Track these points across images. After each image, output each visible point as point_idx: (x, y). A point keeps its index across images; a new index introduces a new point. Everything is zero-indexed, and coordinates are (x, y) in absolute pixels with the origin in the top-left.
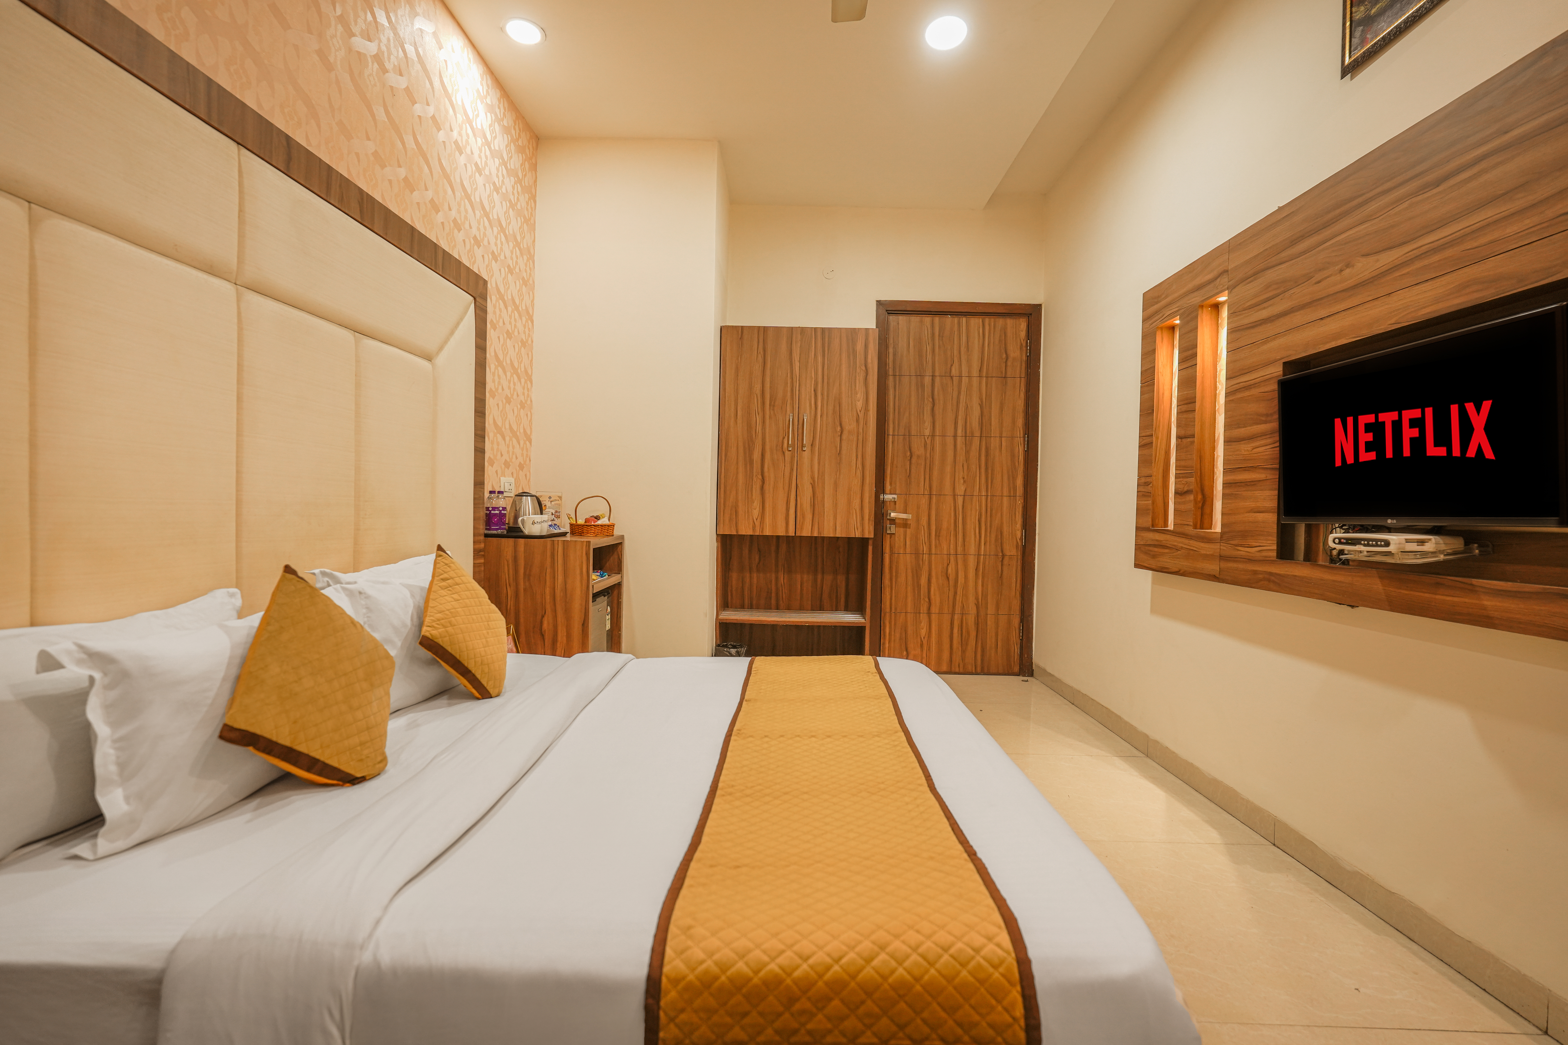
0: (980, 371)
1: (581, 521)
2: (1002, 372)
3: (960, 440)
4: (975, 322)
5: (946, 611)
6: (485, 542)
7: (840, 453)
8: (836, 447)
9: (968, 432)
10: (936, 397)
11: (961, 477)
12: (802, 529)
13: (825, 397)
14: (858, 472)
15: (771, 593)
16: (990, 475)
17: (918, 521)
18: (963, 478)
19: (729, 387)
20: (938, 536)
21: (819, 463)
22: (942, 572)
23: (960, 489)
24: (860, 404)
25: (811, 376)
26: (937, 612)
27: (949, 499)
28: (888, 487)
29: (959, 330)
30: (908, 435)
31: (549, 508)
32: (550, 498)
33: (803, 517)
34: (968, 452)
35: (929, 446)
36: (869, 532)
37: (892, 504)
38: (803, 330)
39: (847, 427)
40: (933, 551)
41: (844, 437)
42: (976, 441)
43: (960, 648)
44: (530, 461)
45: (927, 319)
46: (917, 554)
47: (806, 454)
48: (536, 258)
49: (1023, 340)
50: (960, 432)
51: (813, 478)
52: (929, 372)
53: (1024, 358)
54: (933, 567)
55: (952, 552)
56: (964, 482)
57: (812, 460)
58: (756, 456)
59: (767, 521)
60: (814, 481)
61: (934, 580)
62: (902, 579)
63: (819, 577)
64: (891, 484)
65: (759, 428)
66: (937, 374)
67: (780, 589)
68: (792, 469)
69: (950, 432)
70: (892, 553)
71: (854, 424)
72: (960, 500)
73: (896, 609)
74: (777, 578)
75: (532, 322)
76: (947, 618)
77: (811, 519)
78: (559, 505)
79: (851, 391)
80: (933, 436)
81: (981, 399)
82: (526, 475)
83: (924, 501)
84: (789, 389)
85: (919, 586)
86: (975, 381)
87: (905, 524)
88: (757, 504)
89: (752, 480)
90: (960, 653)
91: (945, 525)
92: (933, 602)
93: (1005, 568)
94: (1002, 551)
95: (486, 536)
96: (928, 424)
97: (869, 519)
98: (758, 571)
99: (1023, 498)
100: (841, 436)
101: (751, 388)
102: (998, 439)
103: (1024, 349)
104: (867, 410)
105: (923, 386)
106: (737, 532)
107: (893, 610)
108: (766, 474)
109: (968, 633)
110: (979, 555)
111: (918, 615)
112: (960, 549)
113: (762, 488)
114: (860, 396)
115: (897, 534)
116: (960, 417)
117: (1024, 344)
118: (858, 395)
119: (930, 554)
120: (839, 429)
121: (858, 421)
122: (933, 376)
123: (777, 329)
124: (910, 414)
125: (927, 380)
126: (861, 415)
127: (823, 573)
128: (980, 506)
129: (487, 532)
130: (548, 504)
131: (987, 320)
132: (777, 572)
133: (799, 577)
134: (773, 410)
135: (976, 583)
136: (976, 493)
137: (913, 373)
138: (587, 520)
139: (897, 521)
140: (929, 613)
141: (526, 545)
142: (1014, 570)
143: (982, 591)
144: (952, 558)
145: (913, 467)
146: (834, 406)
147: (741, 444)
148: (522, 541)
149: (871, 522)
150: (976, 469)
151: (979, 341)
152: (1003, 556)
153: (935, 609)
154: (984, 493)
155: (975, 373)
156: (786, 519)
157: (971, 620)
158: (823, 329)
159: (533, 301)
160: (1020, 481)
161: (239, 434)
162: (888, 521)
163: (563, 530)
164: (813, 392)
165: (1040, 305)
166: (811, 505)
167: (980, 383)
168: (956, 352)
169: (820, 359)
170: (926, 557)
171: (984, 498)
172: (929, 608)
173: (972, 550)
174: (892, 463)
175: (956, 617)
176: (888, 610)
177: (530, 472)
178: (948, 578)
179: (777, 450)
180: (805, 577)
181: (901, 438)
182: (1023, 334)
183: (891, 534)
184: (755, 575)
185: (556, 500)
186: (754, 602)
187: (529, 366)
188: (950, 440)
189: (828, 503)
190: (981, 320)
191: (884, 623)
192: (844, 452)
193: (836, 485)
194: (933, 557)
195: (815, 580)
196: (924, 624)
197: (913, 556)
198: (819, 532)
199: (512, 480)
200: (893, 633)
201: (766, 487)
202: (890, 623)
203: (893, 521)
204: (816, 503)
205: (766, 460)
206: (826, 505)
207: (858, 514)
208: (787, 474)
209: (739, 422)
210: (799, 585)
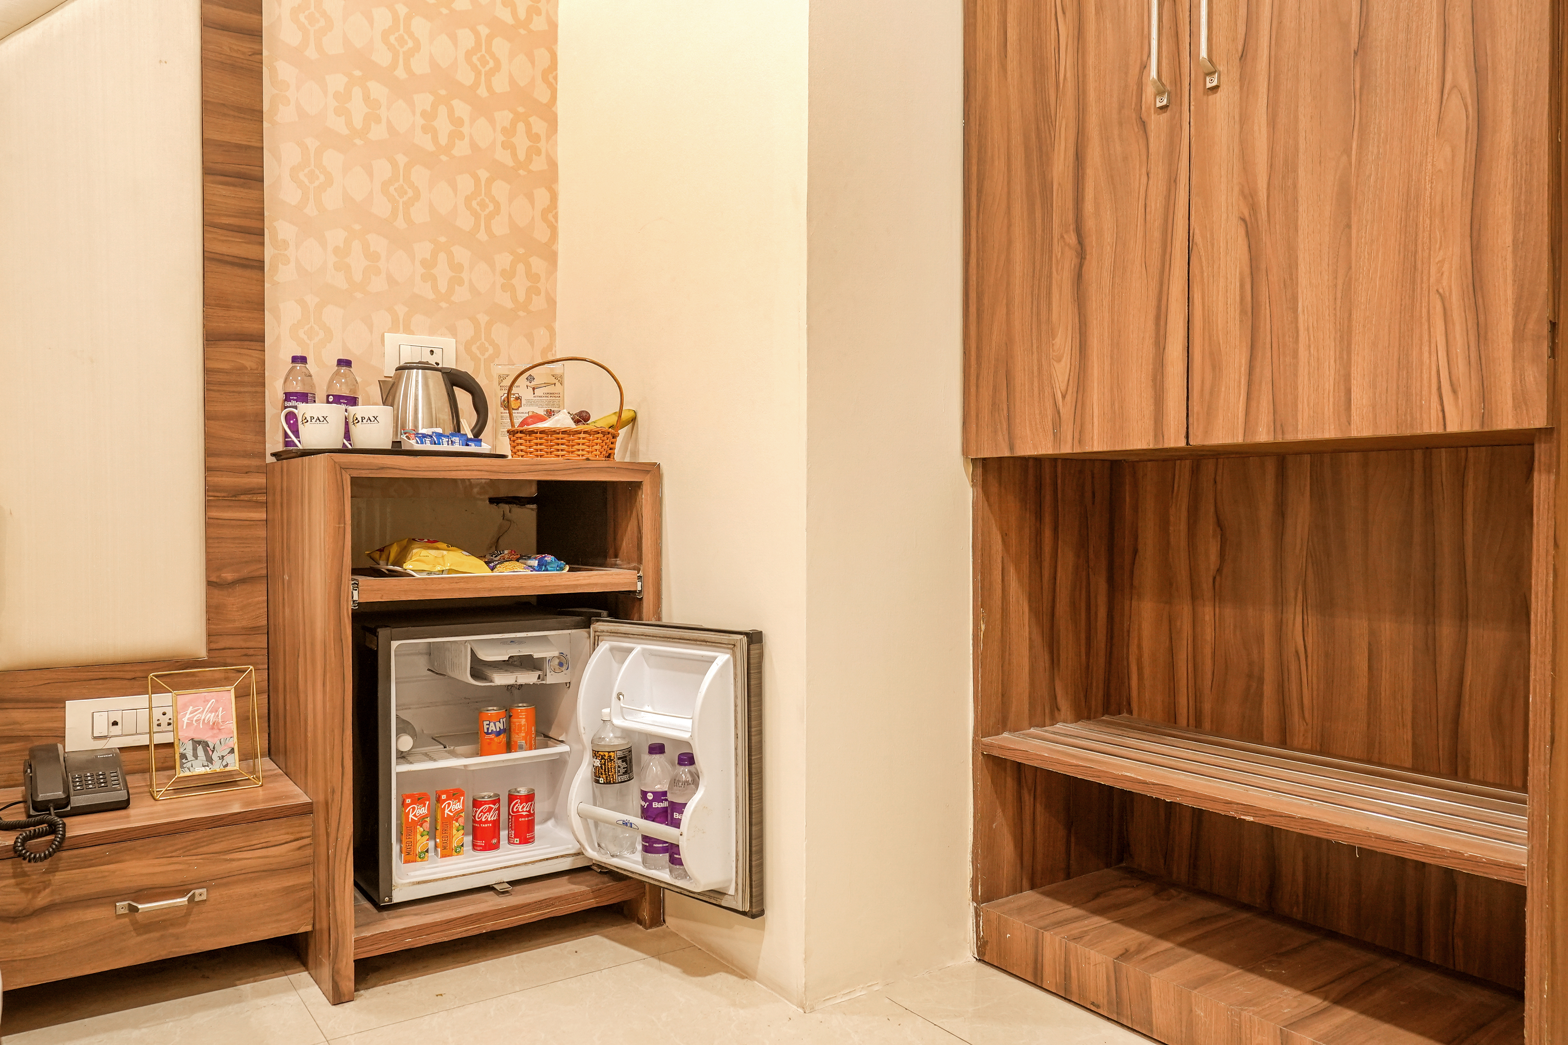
6: (266, 473)
8: (1344, 26)
12: (1210, 413)
14: (1454, 104)
15: (1261, 681)
21: (1272, 123)
31: (530, 403)
33: (1217, 363)
36: (1521, 401)
47: (1223, 102)
51: (1249, 196)
57: (1244, 119)
58: (1061, 165)
59: (1095, 397)
60: (1253, 208)
63: (1447, 631)
65: (1067, 63)
67: (1293, 668)
68: (1172, 181)
74: (1280, 627)
77: (1244, 369)
89: (1051, 258)
95: (272, 457)
97: (1518, 335)
98: (1218, 597)
106: (1012, 448)
108: (1090, 224)
113: (1079, 277)
127: (1463, 616)
129: (278, 449)
132: (1280, 603)
133: (1360, 626)
147: (1017, 139)
149: (1528, 349)
156: (1154, 380)
166: (1243, 312)
179: (1120, 124)
180: (1387, 628)
184: (1207, 613)
186: (1207, 707)
198: (1277, 424)
199: (444, 342)
204: (1264, 297)
205: (1090, 172)
206: (1306, 298)
207: (1457, 315)
208: (1156, 204)
209: (1010, 67)
210: (1361, 662)
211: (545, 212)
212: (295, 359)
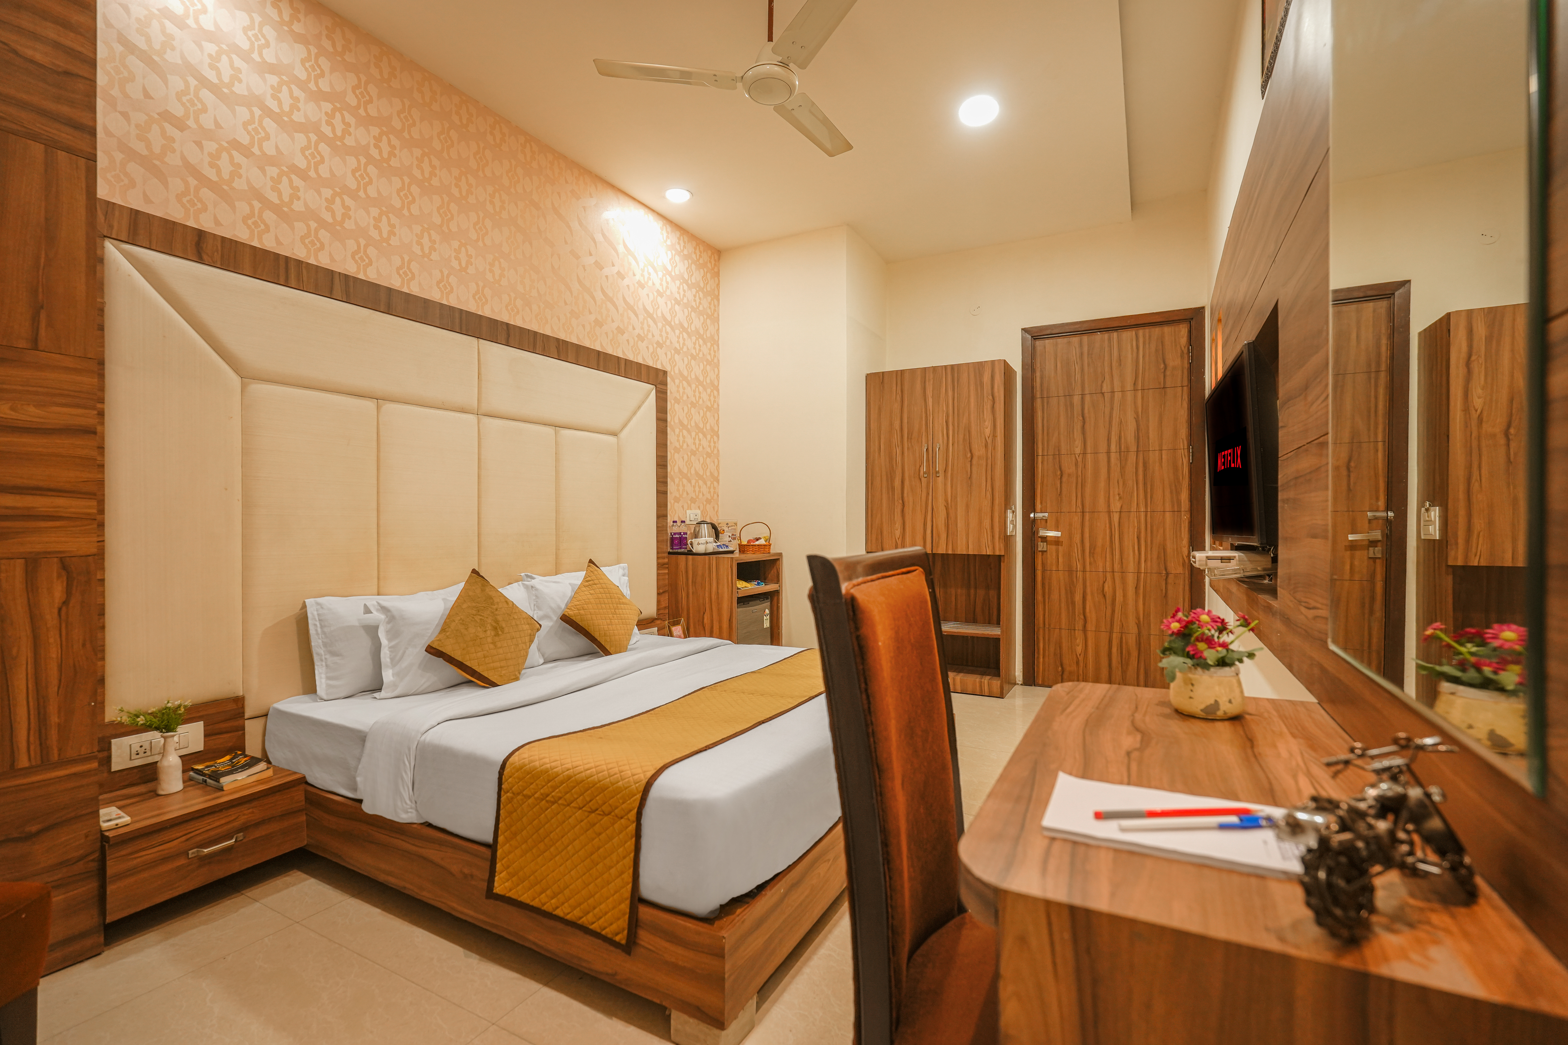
0: (1134, 384)
1: (745, 542)
2: (1160, 383)
3: (1114, 456)
4: (1128, 335)
5: (1103, 629)
6: (668, 558)
7: (970, 478)
8: (967, 472)
9: (1123, 447)
10: (1087, 415)
11: (1116, 493)
12: (938, 547)
13: (956, 427)
16: (1149, 490)
17: (1071, 537)
18: (1119, 494)
19: (873, 426)
20: (1092, 553)
21: (952, 487)
22: (1097, 590)
23: (1116, 506)
24: (988, 431)
25: (943, 409)
26: (1094, 629)
27: (1104, 517)
28: (1038, 506)
29: (1110, 346)
30: (1058, 455)
31: (727, 532)
32: (727, 524)
33: (939, 536)
34: (1123, 468)
35: (1080, 464)
36: (1000, 550)
37: (1043, 522)
38: (935, 369)
39: (976, 453)
40: (1088, 569)
41: (974, 461)
42: (1132, 457)
43: (1120, 669)
44: (718, 496)
45: (1075, 340)
46: (1070, 571)
47: (940, 480)
48: (720, 342)
49: (1184, 347)
50: (1113, 447)
51: (946, 500)
52: (1078, 391)
53: (1186, 365)
54: (1088, 584)
55: (1108, 569)
56: (1120, 498)
57: (945, 485)
58: (897, 483)
59: (908, 540)
60: (947, 504)
61: (1089, 597)
62: (1055, 596)
63: (972, 591)
64: (1041, 503)
65: (899, 459)
66: (1087, 392)
68: (928, 494)
69: (1103, 448)
70: (1044, 571)
71: (983, 450)
72: (1116, 517)
73: (1049, 625)
75: (718, 391)
76: (1104, 637)
77: (946, 537)
78: (735, 529)
79: (980, 419)
80: (1084, 453)
81: (1137, 413)
82: (714, 508)
83: (1077, 519)
84: (924, 422)
85: (1073, 603)
86: (1129, 396)
87: (1057, 542)
88: (898, 525)
89: (894, 506)
90: (1120, 673)
91: (1100, 543)
92: (1089, 619)
93: (1170, 587)
94: (1166, 569)
95: (669, 553)
96: (1078, 443)
97: (1000, 538)
99: (1189, 513)
100: (971, 461)
101: (891, 424)
102: (1157, 452)
103: (1186, 356)
104: (994, 436)
105: (1072, 405)
107: (1047, 626)
108: (906, 499)
109: (1129, 653)
110: (1139, 573)
111: (1073, 631)
112: (1117, 567)
113: (903, 511)
114: (988, 424)
115: (1048, 552)
116: (1113, 433)
117: (1186, 351)
118: (986, 423)
119: (1084, 571)
120: (969, 455)
121: (986, 446)
122: (1083, 395)
123: (913, 371)
124: (1059, 434)
125: (1077, 399)
126: (989, 441)
127: (976, 588)
128: (1139, 522)
129: (671, 551)
130: (726, 529)
131: (1141, 332)
134: (911, 442)
135: (1136, 601)
136: (1134, 508)
137: (1061, 393)
138: (749, 541)
139: (1048, 539)
140: (1085, 629)
141: (693, 560)
142: (1181, 590)
143: (1144, 611)
144: (1109, 575)
145: (1064, 485)
146: (964, 435)
147: (884, 473)
148: (690, 557)
150: (1133, 485)
151: (1132, 354)
152: (1167, 574)
153: (1091, 627)
154: (1142, 509)
155: (1129, 386)
156: (924, 538)
157: (1131, 639)
158: (952, 366)
159: (718, 375)
160: (1184, 496)
161: (479, 497)
162: (1040, 539)
163: (731, 549)
164: (945, 423)
165: (1203, 308)
166: (945, 525)
167: (1135, 397)
168: (1107, 369)
169: (950, 393)
170: (1080, 574)
171: (1143, 515)
172: (1085, 626)
173: (1131, 567)
174: (1042, 483)
175: (1114, 635)
176: (1041, 625)
177: (718, 504)
178: (1104, 596)
179: (914, 477)
180: (959, 591)
181: (1051, 457)
182: (1184, 341)
183: (1043, 552)
185: (732, 526)
187: (716, 425)
188: (1103, 457)
189: (961, 524)
190: (1134, 333)
191: (1037, 637)
192: (974, 476)
193: (967, 506)
194: (1088, 574)
195: (969, 595)
196: (1080, 641)
197: (1066, 573)
198: (953, 550)
199: (698, 512)
200: (1047, 649)
201: (906, 509)
202: (1044, 638)
203: (1044, 539)
204: (950, 524)
205: (905, 487)
206: (959, 525)
207: (989, 532)
208: (924, 498)
209: (882, 455)
210: (953, 599)
211: (717, 466)
212: (674, 522)
